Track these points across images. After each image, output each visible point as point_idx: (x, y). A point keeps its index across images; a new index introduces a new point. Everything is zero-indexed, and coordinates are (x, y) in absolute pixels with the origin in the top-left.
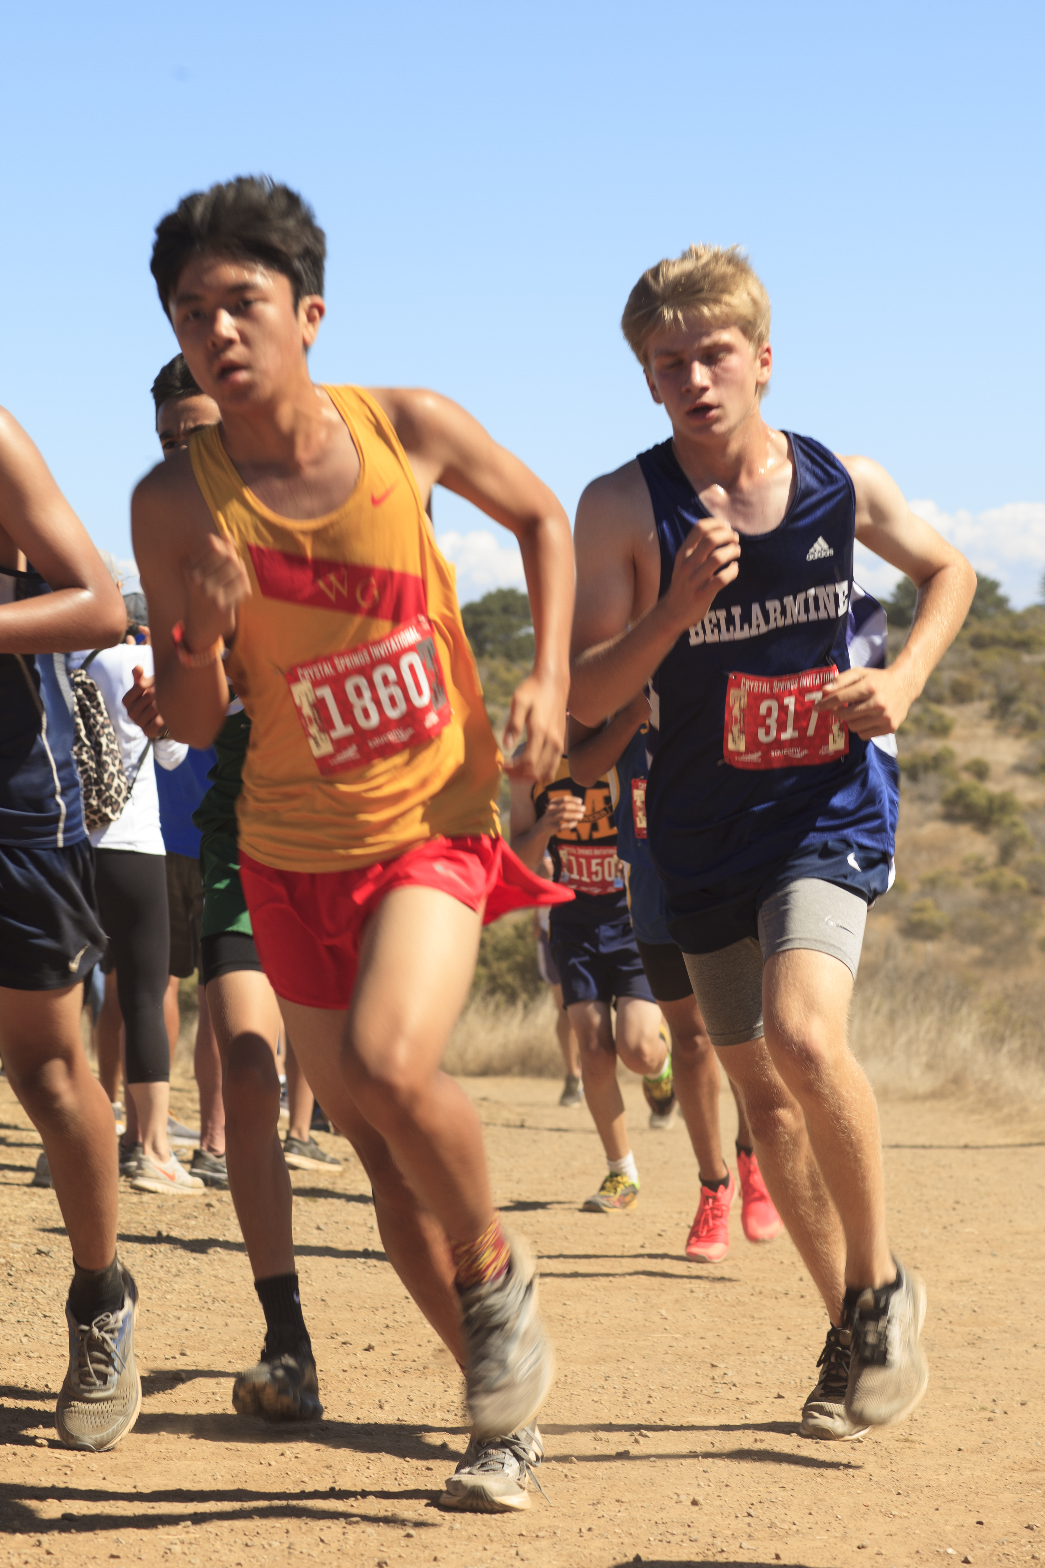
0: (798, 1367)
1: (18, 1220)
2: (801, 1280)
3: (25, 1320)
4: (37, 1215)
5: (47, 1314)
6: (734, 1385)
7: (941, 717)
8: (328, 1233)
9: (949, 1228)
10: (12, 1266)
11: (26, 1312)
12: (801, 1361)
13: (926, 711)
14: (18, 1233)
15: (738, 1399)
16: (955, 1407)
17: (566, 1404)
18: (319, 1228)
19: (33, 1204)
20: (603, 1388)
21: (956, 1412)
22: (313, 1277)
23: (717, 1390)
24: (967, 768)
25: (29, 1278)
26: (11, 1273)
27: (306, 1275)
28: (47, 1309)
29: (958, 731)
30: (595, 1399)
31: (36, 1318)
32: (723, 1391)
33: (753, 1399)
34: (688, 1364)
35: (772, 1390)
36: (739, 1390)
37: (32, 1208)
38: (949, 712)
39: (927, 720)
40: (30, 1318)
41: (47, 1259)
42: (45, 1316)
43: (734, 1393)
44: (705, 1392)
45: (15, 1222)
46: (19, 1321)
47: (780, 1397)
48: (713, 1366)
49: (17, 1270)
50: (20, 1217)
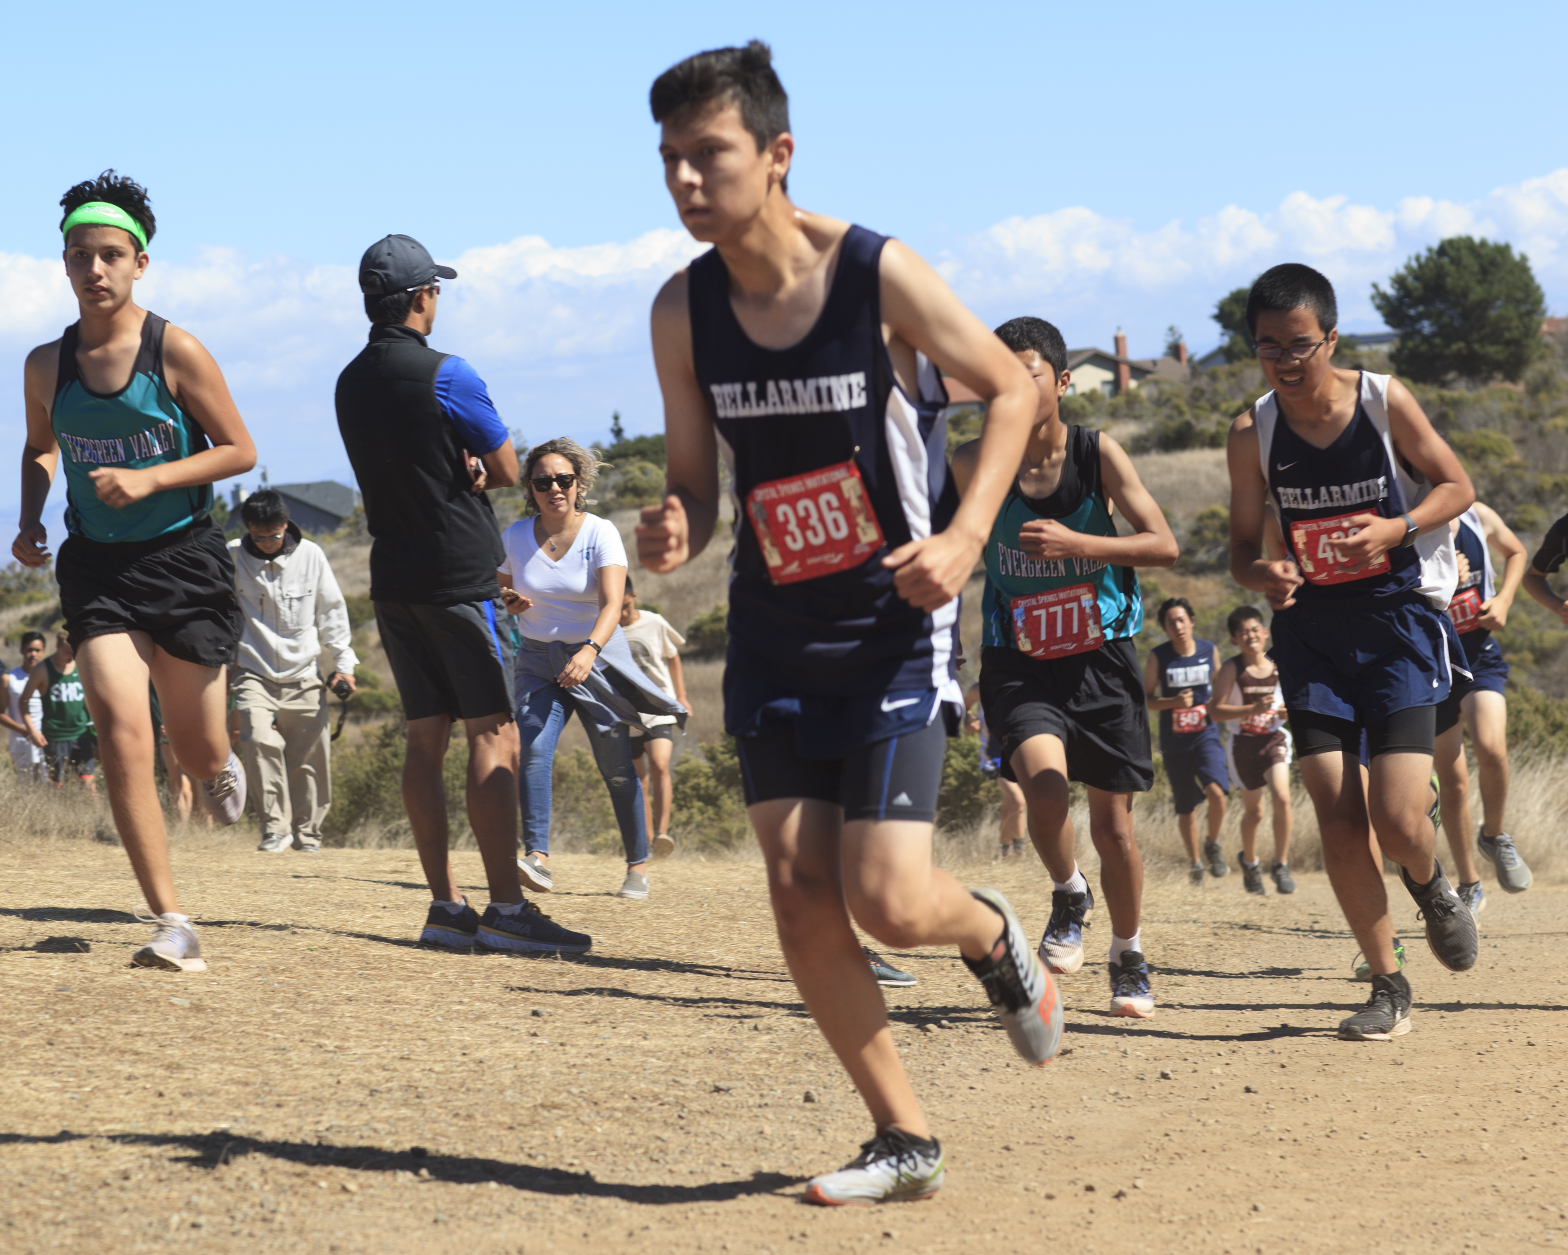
1: (692, 1052)
3: (699, 1170)
4: (715, 1045)
5: (727, 1162)
10: (684, 1107)
11: (701, 1161)
14: (691, 1068)
19: (711, 1033)
25: (704, 1121)
26: (683, 1115)
28: (726, 1156)
31: (712, 1168)
37: (709, 1038)
40: (706, 1168)
41: (726, 1097)
42: (724, 1165)
45: (688, 1055)
46: (691, 1172)
49: (690, 1111)
50: (694, 1048)
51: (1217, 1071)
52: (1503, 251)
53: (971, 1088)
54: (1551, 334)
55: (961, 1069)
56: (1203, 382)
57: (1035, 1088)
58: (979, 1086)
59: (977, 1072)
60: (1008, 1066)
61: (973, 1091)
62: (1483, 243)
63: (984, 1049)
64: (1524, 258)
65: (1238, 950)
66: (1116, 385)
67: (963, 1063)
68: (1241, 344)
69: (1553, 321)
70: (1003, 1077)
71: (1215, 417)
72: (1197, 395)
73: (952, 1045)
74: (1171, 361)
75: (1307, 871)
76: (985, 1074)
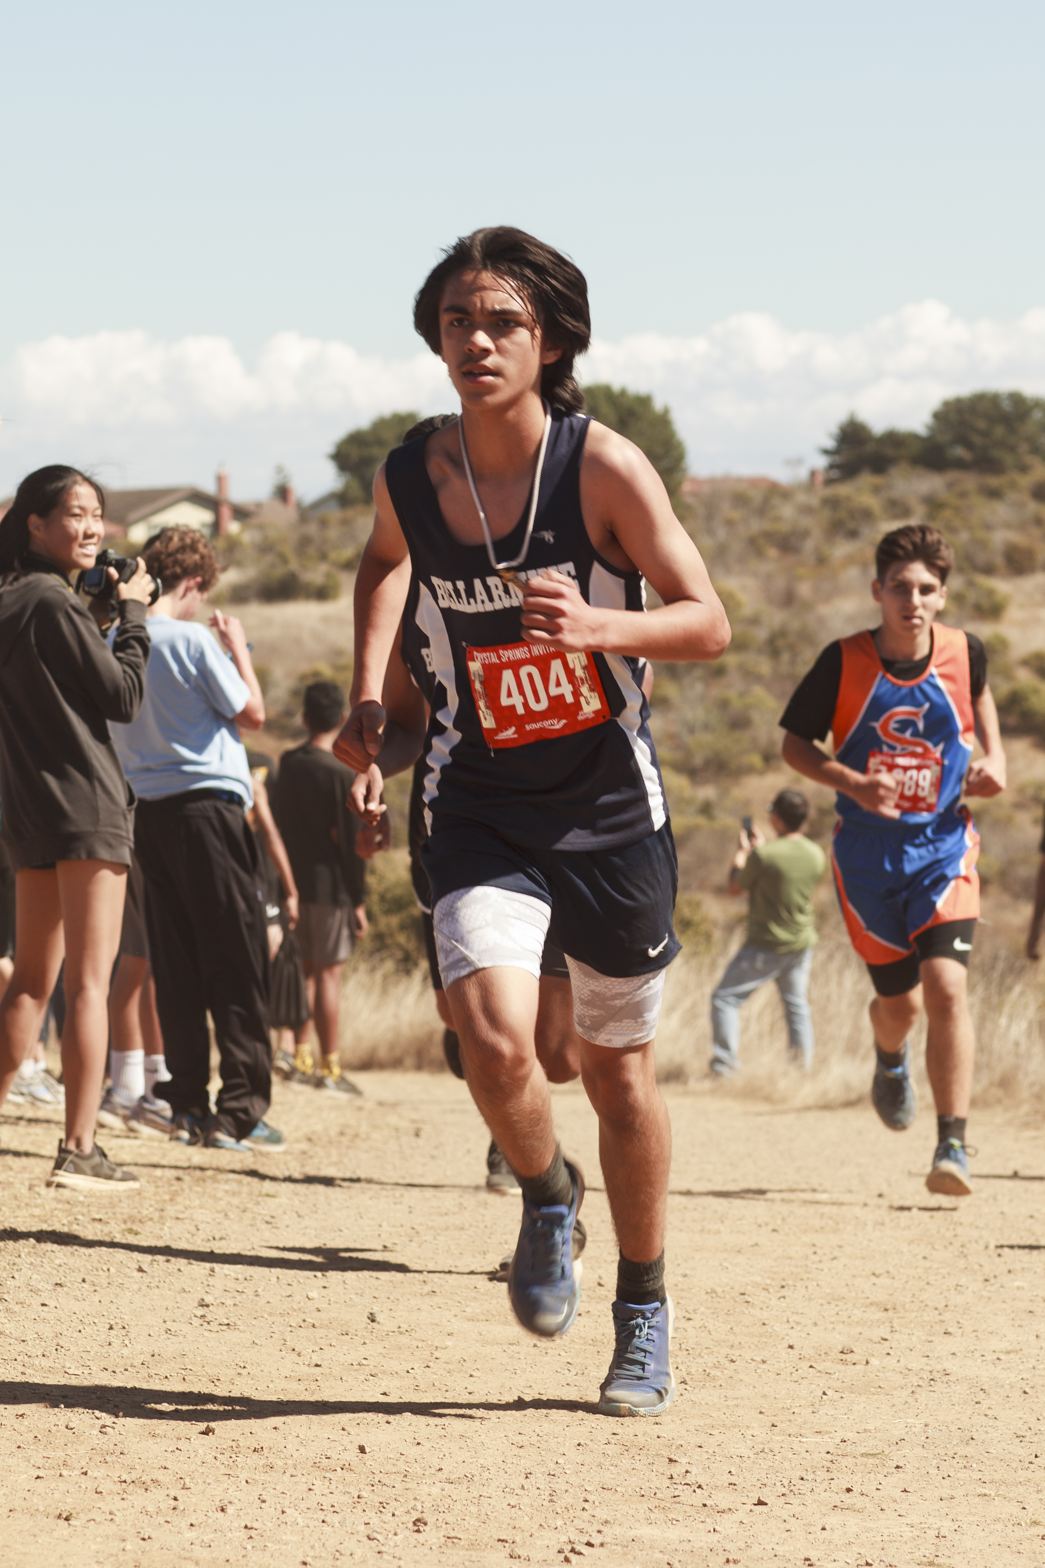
0: (786, 1464)
2: (791, 1347)
6: (700, 1487)
7: (991, 593)
8: (153, 1277)
9: (992, 1281)
12: (790, 1455)
13: (971, 584)
15: (705, 1505)
16: (997, 1520)
17: (473, 1509)
18: (140, 1270)
20: (523, 1487)
21: (999, 1526)
22: (132, 1336)
23: (676, 1494)
24: (1026, 662)
27: (124, 1332)
29: (1013, 613)
30: (512, 1504)
32: (686, 1494)
33: (724, 1506)
34: (637, 1458)
35: (750, 1495)
36: (706, 1494)
38: (1002, 586)
39: (972, 597)
43: (700, 1497)
44: (659, 1495)
47: (760, 1503)
48: (671, 1460)
51: (313, 1294)
52: (644, 402)
53: (43, 1305)
54: (695, 494)
55: (33, 1283)
56: (312, 529)
57: (114, 1307)
58: (52, 1303)
59: (50, 1287)
60: (84, 1281)
61: (45, 1308)
62: (623, 393)
63: (58, 1262)
64: (666, 412)
65: (334, 1158)
66: (216, 527)
67: (34, 1276)
68: (356, 491)
69: (695, 481)
70: (78, 1294)
71: (323, 568)
72: (304, 543)
73: (23, 1255)
74: (278, 505)
75: (406, 1070)
76: (59, 1289)
